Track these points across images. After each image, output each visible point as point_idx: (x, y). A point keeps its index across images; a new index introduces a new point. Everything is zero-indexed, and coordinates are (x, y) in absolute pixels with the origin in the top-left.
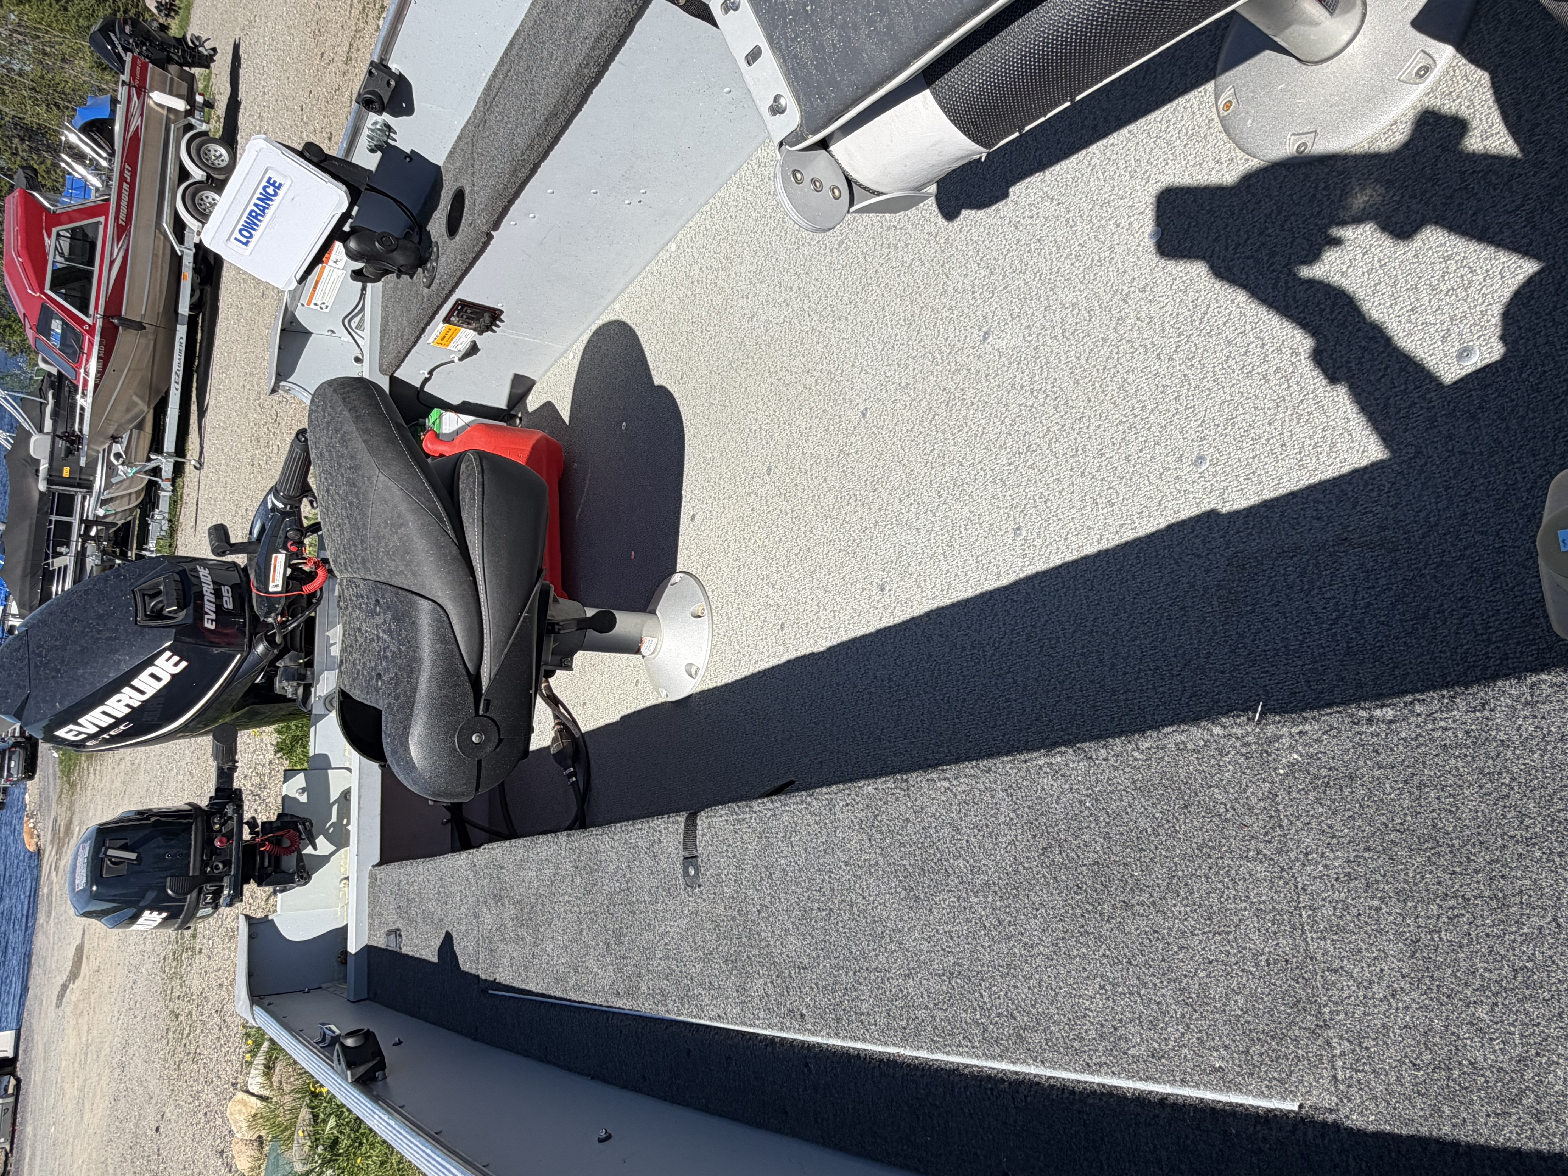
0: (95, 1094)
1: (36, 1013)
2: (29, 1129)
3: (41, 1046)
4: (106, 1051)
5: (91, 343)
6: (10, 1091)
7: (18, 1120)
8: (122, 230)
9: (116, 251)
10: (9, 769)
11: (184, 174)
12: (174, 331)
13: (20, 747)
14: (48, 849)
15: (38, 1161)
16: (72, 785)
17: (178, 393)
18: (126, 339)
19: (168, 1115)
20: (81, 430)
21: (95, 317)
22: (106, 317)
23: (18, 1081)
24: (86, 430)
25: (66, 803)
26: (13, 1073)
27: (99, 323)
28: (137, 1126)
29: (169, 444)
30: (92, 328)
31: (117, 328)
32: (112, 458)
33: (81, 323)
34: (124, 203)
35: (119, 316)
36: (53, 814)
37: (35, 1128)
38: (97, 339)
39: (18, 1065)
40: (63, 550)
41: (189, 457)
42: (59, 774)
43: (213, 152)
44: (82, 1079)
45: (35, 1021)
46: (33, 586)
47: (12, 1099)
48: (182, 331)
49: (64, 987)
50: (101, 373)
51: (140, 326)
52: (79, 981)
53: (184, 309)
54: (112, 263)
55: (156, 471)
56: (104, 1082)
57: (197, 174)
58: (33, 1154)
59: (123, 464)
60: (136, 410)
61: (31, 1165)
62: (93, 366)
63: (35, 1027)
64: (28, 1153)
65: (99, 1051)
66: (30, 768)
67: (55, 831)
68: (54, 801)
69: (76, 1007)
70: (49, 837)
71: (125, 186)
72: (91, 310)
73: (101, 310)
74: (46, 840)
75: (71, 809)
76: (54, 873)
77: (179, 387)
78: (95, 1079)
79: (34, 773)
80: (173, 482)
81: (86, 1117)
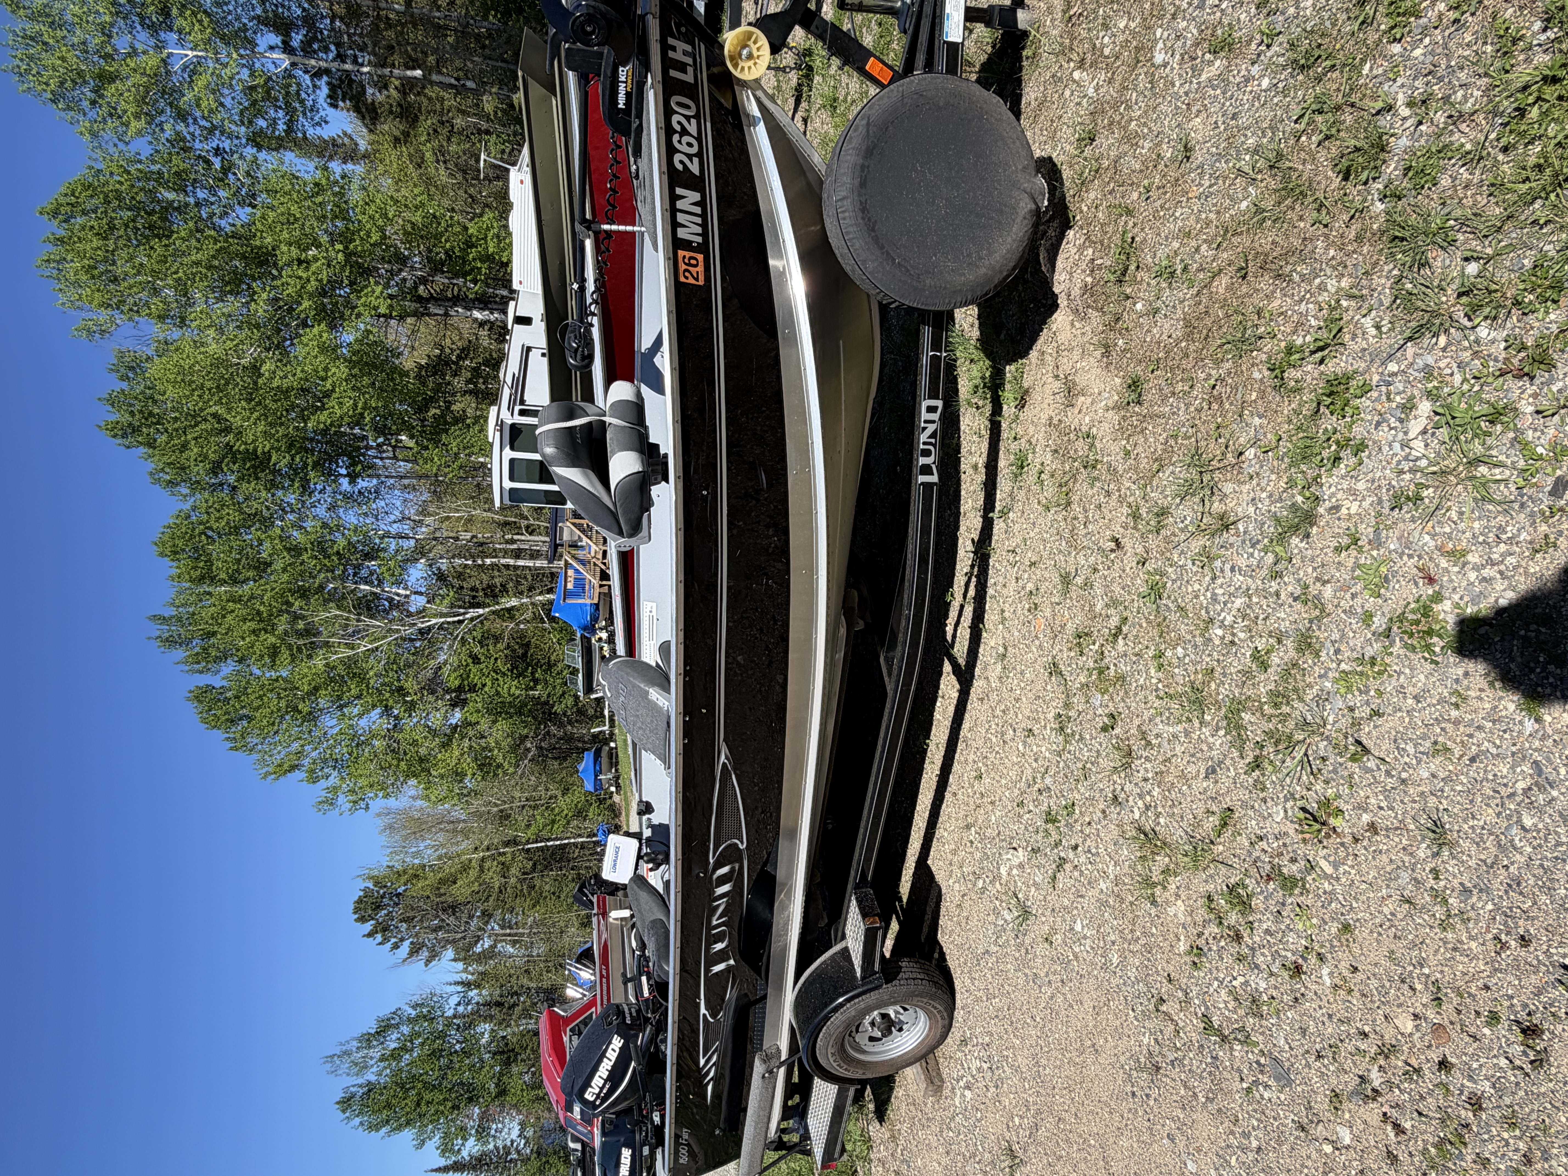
34: (605, 992)
71: (604, 980)
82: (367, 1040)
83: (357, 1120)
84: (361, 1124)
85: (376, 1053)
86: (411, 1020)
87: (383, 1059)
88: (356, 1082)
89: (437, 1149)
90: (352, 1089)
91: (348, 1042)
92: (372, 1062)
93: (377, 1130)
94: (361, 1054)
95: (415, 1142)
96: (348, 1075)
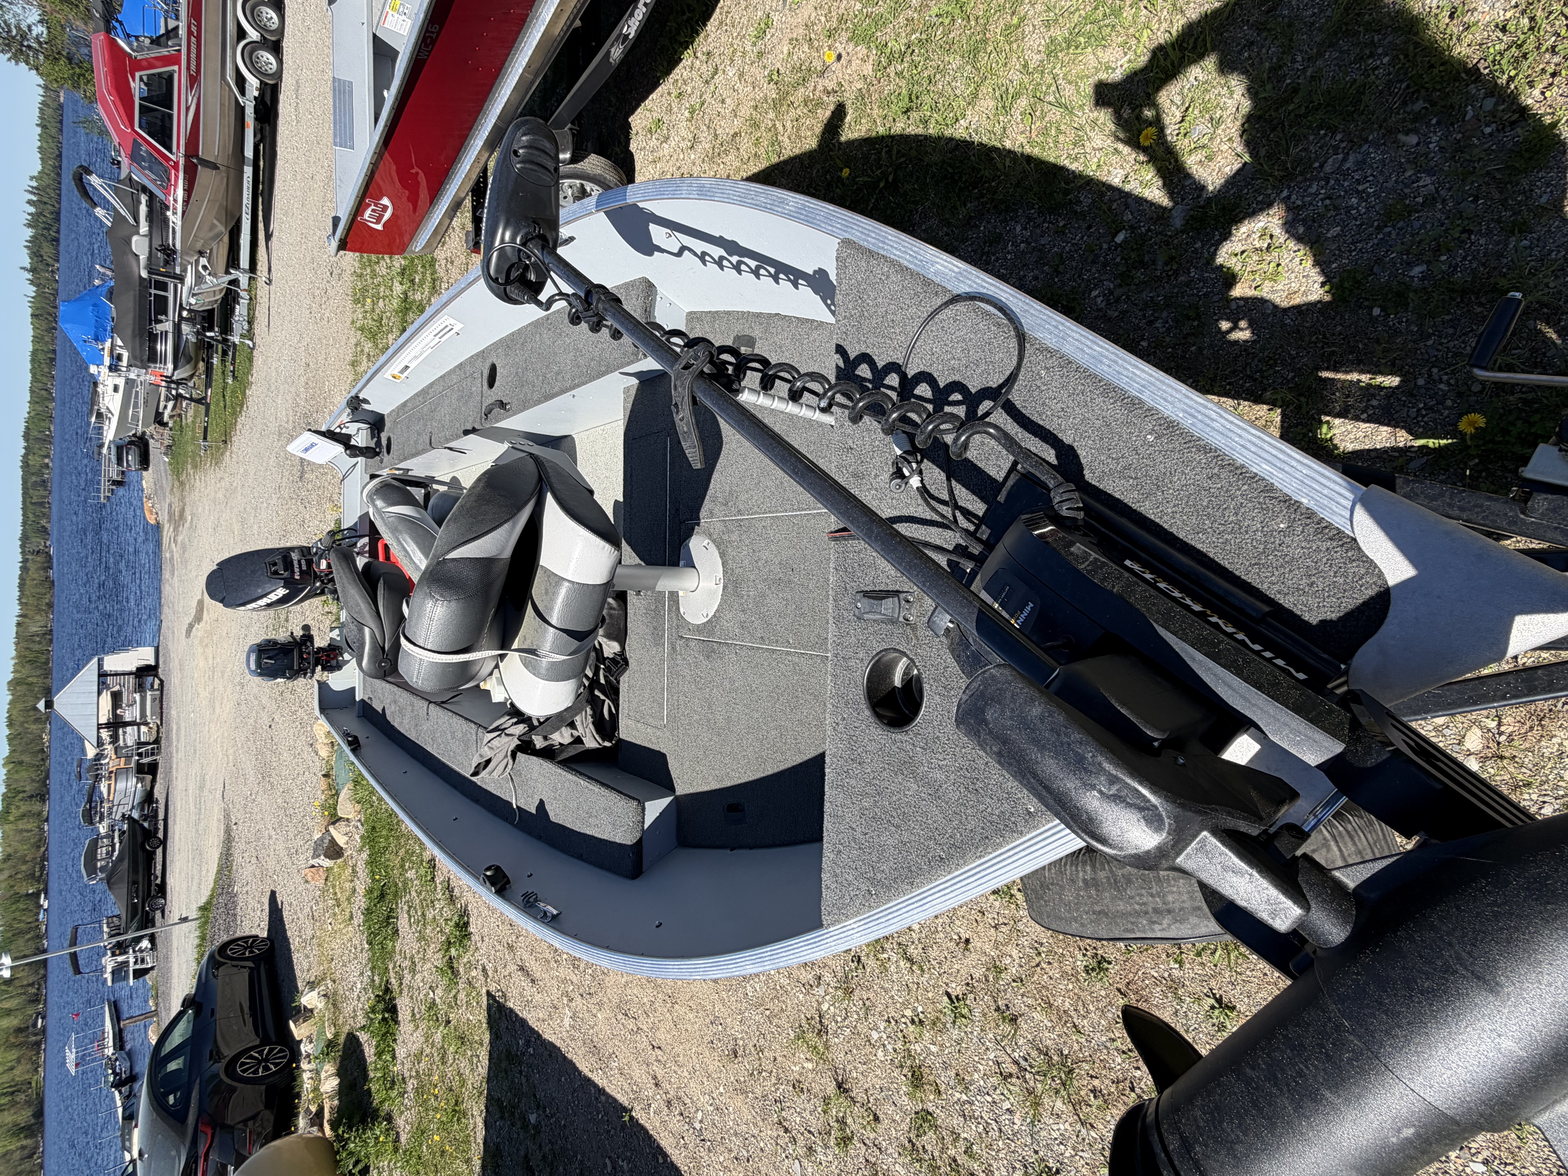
0: (222, 698)
1: (171, 638)
2: (173, 712)
3: (177, 662)
4: (228, 673)
5: (177, 177)
6: (156, 687)
7: (164, 706)
8: (194, 80)
9: (190, 98)
10: (127, 461)
11: (241, 34)
12: (241, 172)
13: (135, 445)
14: (167, 526)
15: (183, 733)
16: (182, 484)
17: (249, 222)
18: (204, 175)
19: (276, 719)
20: (174, 245)
21: (178, 155)
22: (187, 156)
23: (162, 682)
24: (178, 246)
25: (178, 495)
26: (156, 675)
27: (182, 162)
28: (256, 722)
29: (244, 260)
30: (176, 164)
31: (196, 166)
32: (200, 269)
33: (168, 159)
34: (193, 56)
35: (197, 156)
36: (168, 501)
37: (178, 713)
38: (181, 175)
39: (160, 670)
40: (163, 317)
41: (259, 273)
42: (169, 472)
43: (264, 15)
44: (211, 687)
45: (170, 644)
46: (142, 345)
47: (158, 693)
48: (248, 171)
49: (191, 626)
50: (186, 202)
51: (214, 166)
52: (202, 624)
53: (249, 153)
54: (188, 109)
55: (235, 282)
56: (229, 691)
57: (253, 35)
58: (178, 729)
59: (209, 274)
60: (216, 231)
61: (178, 734)
62: (180, 193)
63: (170, 647)
64: (175, 727)
65: (223, 673)
66: (144, 461)
67: (171, 514)
68: (168, 490)
69: (201, 641)
70: (166, 518)
71: (193, 39)
72: (174, 149)
73: (182, 149)
74: (164, 518)
75: (182, 499)
76: (173, 545)
77: (249, 217)
78: (221, 689)
79: (148, 466)
80: (249, 291)
81: (218, 711)
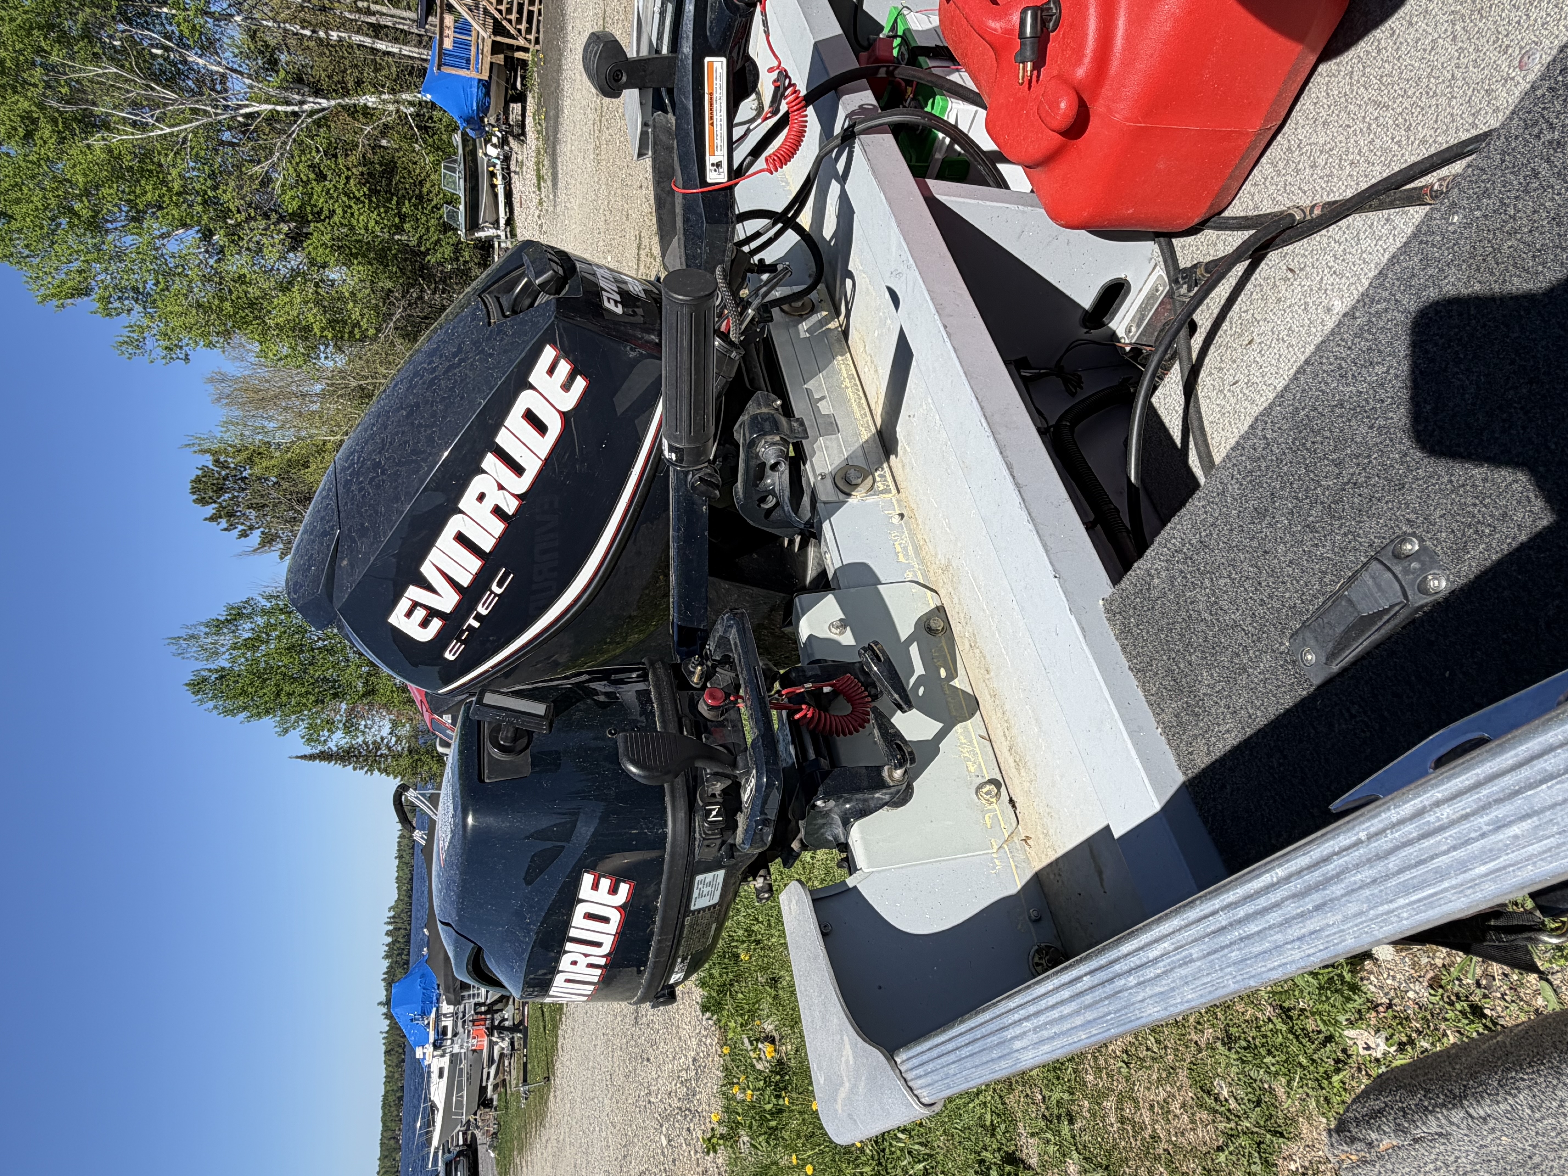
13: (464, 1155)
82: (218, 626)
83: (211, 704)
84: (215, 707)
85: (227, 640)
86: (264, 612)
87: (235, 647)
88: (208, 667)
89: (303, 737)
90: (203, 673)
91: (195, 626)
92: (224, 649)
93: (234, 715)
94: (209, 640)
95: (277, 729)
96: (197, 659)
